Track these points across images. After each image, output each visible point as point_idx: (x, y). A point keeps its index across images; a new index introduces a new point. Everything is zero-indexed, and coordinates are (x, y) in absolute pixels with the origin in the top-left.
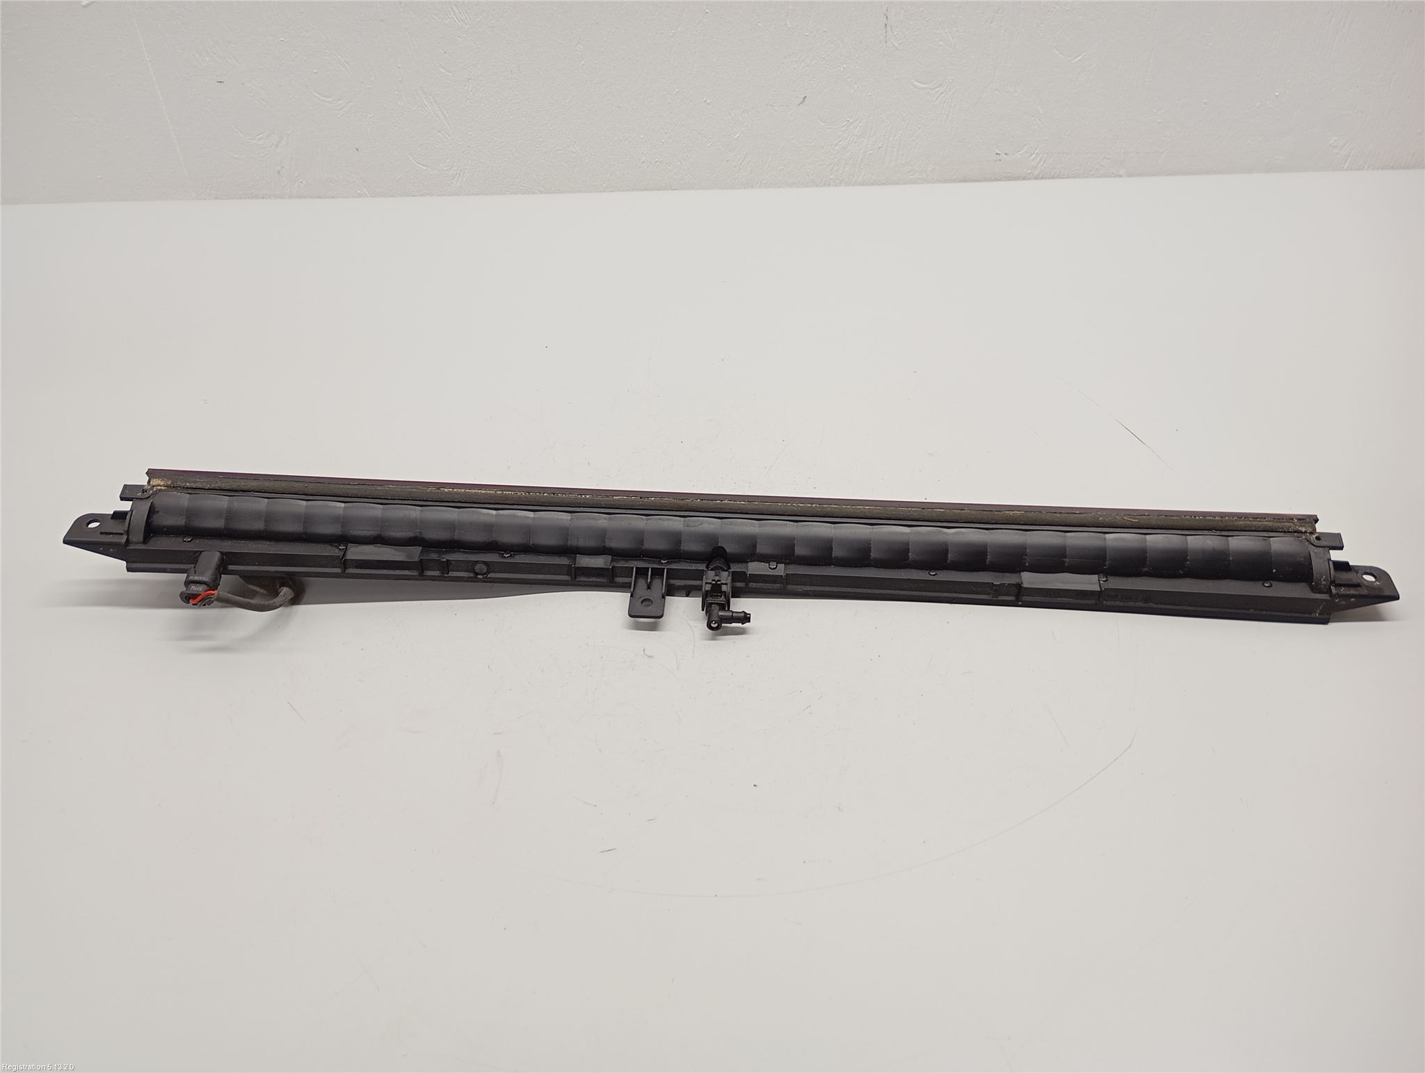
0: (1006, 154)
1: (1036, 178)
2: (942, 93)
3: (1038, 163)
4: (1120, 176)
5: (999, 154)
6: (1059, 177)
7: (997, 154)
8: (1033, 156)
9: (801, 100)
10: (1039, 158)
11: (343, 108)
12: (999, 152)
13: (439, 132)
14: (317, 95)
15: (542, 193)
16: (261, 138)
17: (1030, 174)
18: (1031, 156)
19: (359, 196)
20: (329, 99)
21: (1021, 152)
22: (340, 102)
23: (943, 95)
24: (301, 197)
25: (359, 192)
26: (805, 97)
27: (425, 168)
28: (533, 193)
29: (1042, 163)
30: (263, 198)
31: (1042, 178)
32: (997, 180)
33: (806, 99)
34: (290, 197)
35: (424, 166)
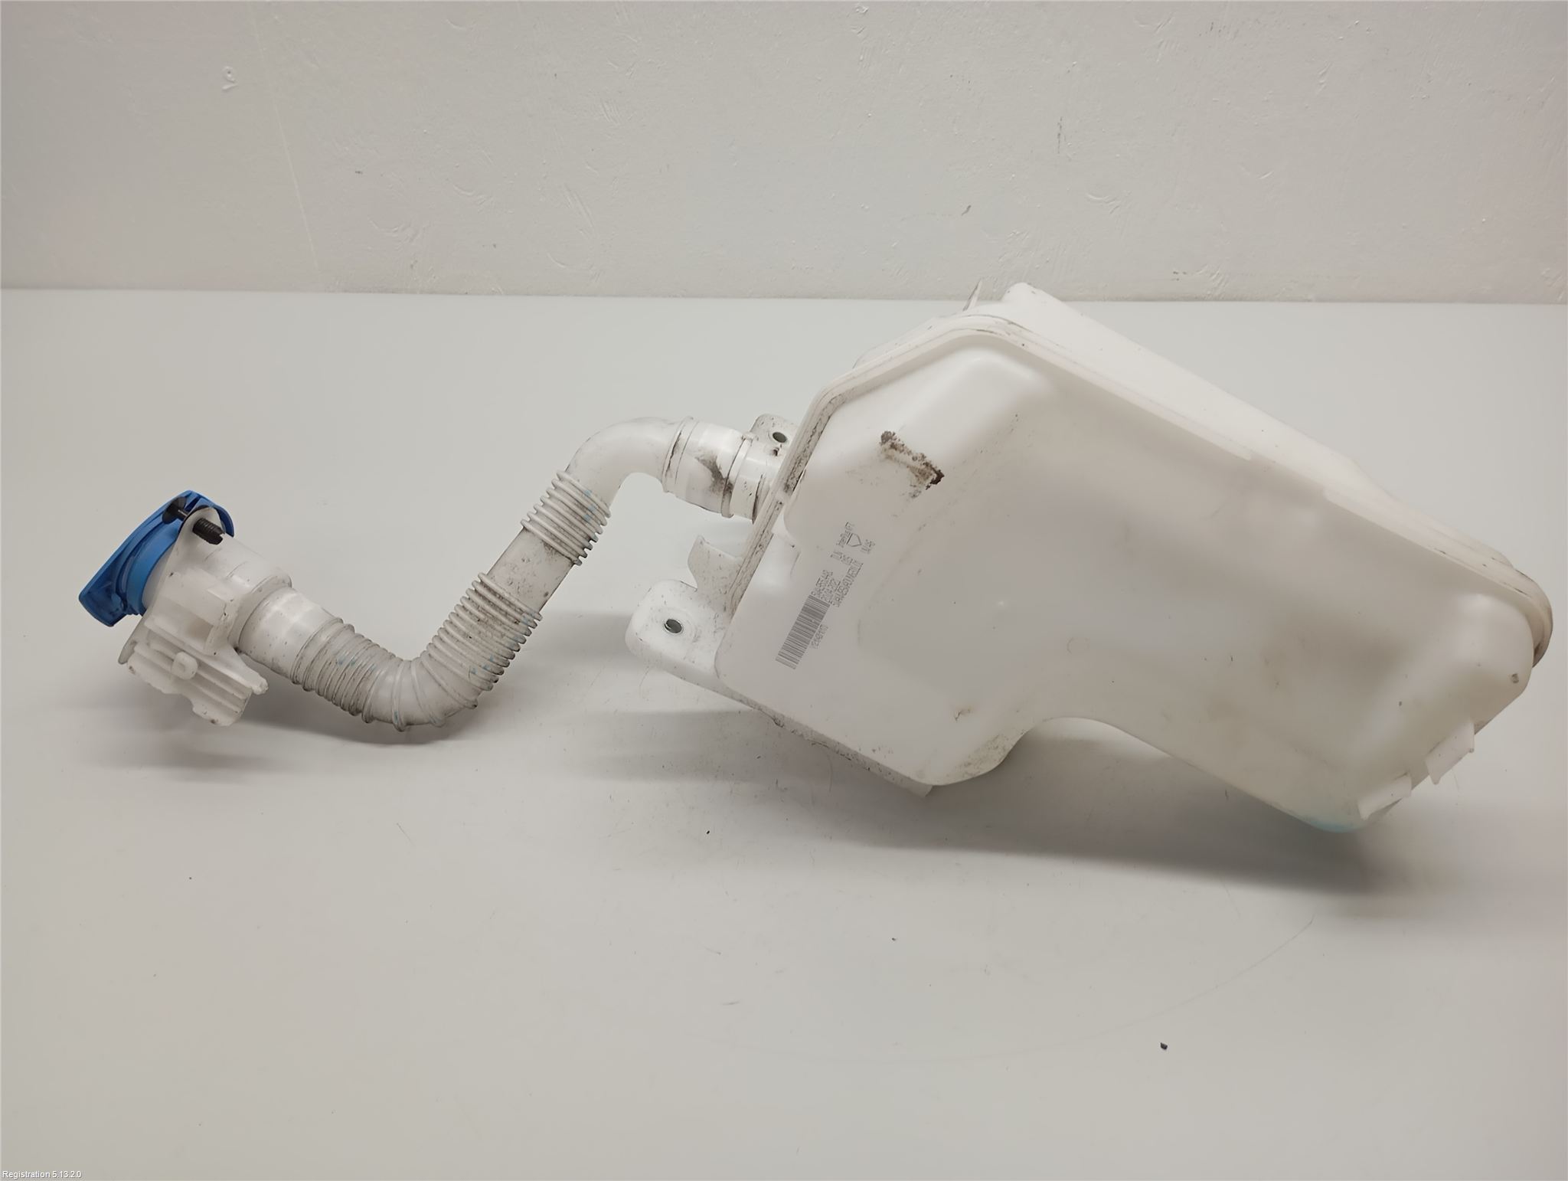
0: (1185, 273)
1: (1217, 299)
2: (1117, 207)
3: (1219, 284)
4: (1309, 301)
5: (1177, 273)
6: (1241, 300)
7: (1175, 273)
8: (1215, 276)
9: (965, 209)
10: (1221, 278)
11: (481, 204)
12: (1175, 270)
13: (581, 230)
14: (456, 188)
15: (683, 296)
16: (396, 231)
17: (1209, 295)
18: (1212, 275)
19: (493, 293)
20: (469, 194)
21: (1201, 272)
22: (481, 197)
23: (1119, 208)
24: (432, 292)
25: (493, 289)
26: (969, 207)
27: (563, 266)
28: (675, 296)
29: (1223, 284)
30: (393, 292)
31: (1223, 300)
32: (1173, 300)
33: (971, 208)
34: (422, 292)
35: (563, 264)
